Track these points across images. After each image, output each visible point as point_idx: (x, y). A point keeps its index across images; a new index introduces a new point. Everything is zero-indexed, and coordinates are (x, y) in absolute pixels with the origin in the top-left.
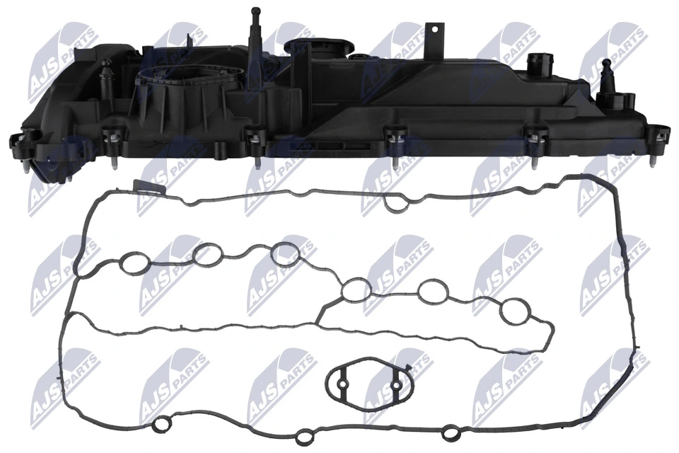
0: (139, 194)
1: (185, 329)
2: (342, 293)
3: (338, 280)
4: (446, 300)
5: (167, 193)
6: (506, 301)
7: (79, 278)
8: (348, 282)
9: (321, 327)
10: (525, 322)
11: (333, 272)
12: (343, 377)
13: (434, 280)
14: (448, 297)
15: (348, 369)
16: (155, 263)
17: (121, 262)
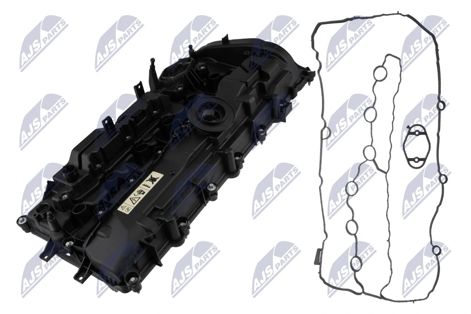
0: (321, 262)
1: (389, 239)
2: (371, 161)
3: (364, 162)
4: (374, 108)
5: (321, 248)
6: (375, 78)
7: (363, 292)
8: (365, 157)
9: (388, 171)
10: (385, 69)
12: (413, 160)
13: (364, 114)
15: (409, 157)
16: (356, 254)
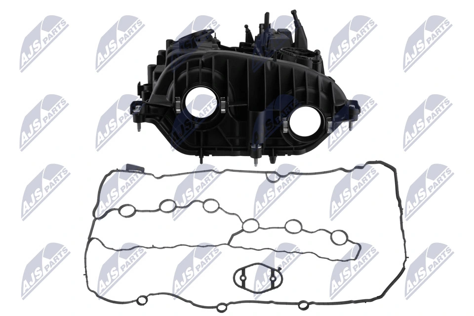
0: (129, 172)
1: (155, 247)
2: (242, 227)
3: (241, 220)
4: (300, 231)
5: (145, 172)
6: (334, 232)
7: (96, 219)
8: (246, 221)
9: (231, 246)
10: (344, 243)
11: (238, 216)
12: (243, 274)
13: (294, 220)
14: (302, 230)
15: (246, 269)
16: (138, 211)
17: (119, 210)
